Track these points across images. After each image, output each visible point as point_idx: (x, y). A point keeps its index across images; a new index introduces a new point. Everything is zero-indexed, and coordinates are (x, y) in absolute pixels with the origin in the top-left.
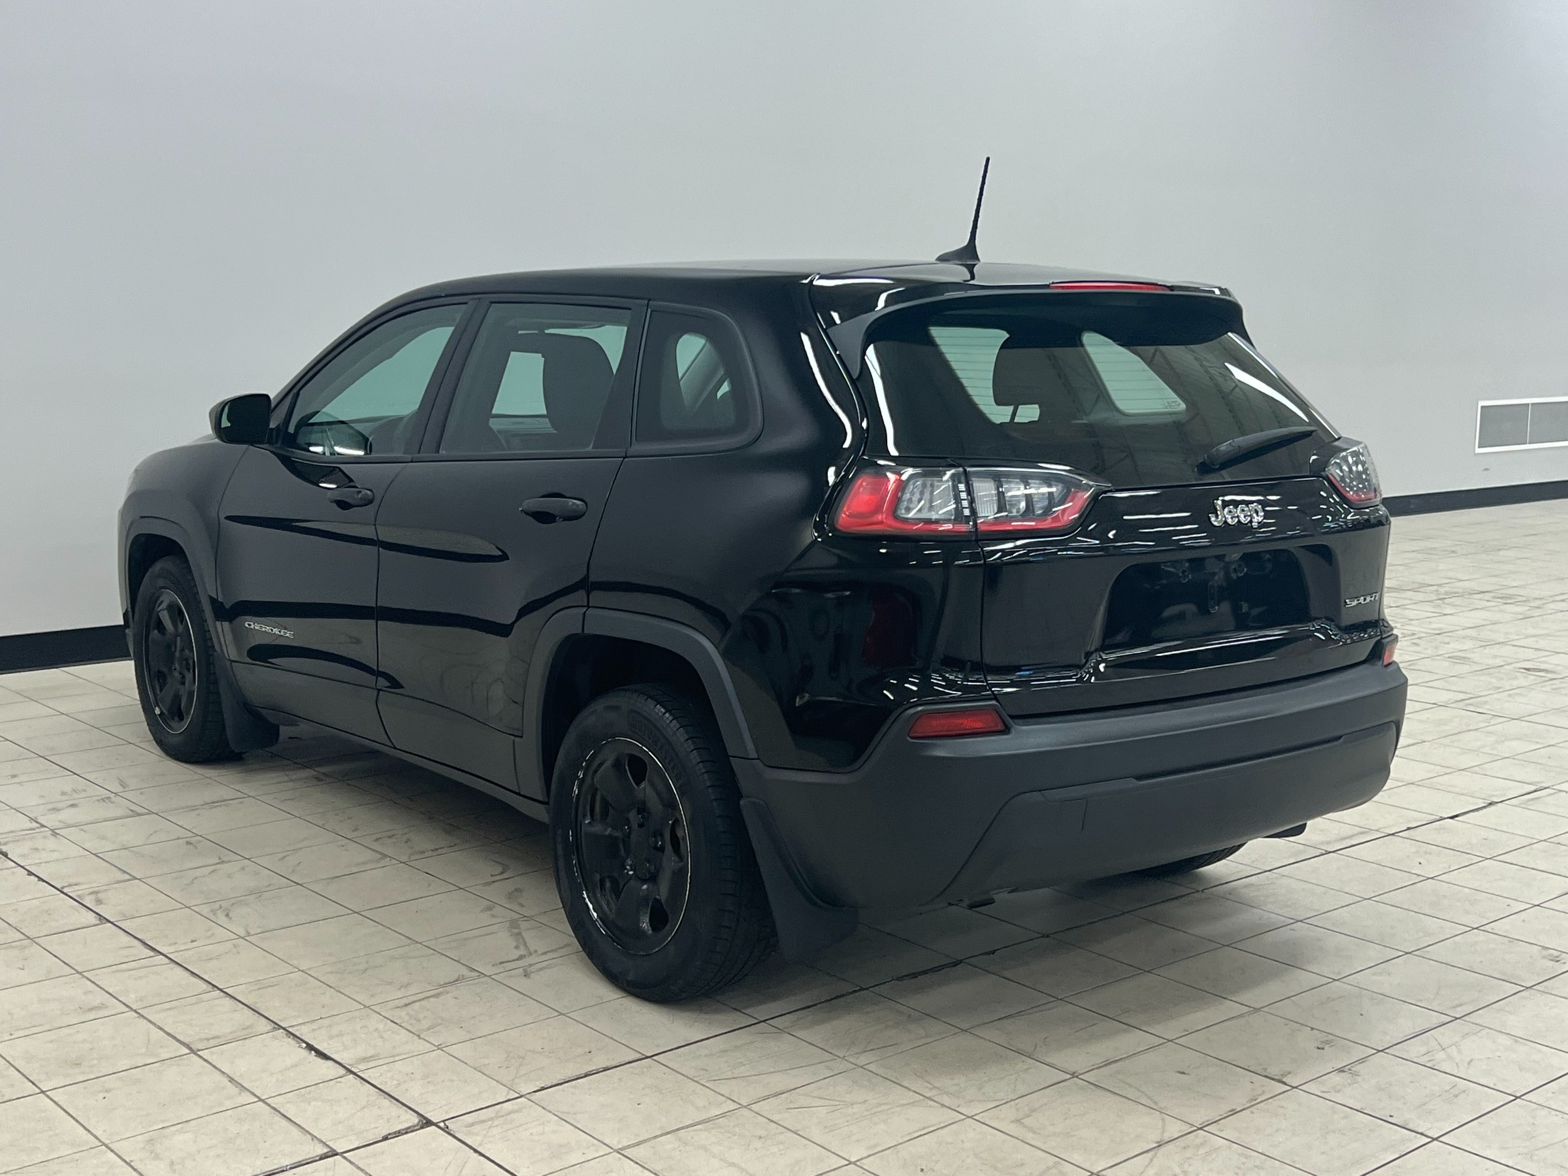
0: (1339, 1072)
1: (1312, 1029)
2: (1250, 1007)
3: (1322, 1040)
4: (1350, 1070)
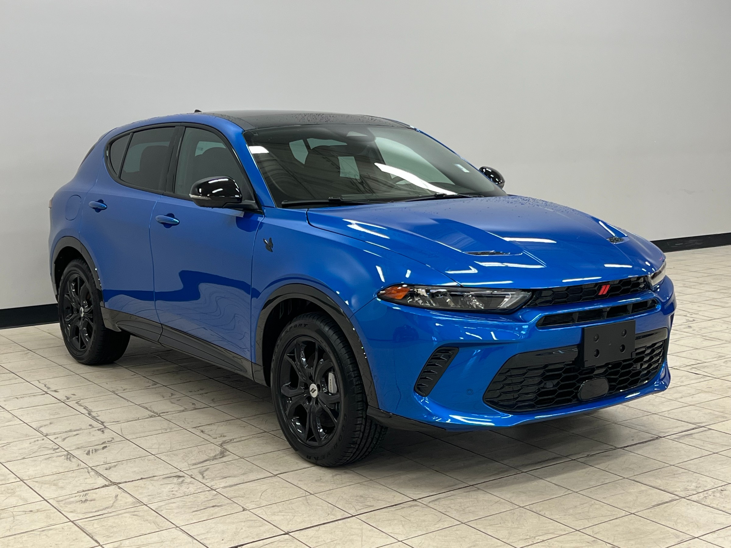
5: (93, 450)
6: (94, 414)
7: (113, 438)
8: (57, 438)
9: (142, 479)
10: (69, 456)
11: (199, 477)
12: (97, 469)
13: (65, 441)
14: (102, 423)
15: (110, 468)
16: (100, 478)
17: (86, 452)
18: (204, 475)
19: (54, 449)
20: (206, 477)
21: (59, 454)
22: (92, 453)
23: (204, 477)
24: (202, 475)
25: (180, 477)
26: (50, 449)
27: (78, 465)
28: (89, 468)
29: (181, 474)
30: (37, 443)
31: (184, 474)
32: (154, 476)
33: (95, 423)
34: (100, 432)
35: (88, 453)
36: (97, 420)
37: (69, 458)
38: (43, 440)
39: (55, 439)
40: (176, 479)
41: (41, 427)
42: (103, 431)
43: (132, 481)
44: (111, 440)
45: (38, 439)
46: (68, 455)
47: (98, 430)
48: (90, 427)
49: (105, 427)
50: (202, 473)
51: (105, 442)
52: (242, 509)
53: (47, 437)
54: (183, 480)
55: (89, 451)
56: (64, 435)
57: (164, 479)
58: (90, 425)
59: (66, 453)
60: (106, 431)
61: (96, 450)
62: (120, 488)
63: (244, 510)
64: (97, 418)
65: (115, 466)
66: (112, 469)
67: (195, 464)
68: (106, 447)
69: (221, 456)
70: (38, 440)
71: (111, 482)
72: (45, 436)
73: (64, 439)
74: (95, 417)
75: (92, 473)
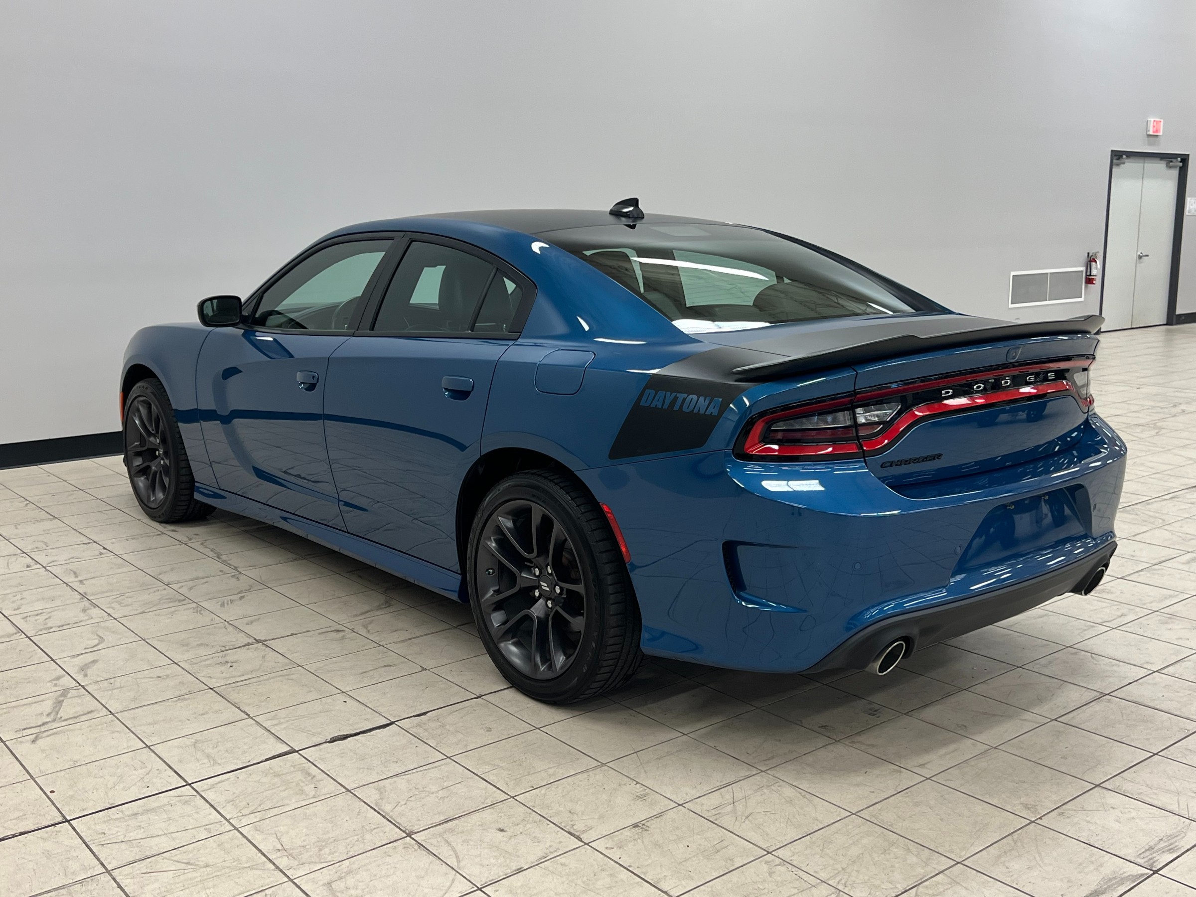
0: (634, 827)
1: (637, 783)
2: (600, 762)
3: (637, 794)
4: (643, 825)
5: (228, 601)
6: (224, 558)
7: (251, 586)
8: (182, 586)
9: (292, 635)
10: (199, 609)
11: (363, 632)
12: (236, 623)
13: (192, 591)
14: (236, 568)
15: (252, 622)
16: (242, 635)
17: (220, 603)
18: (369, 628)
19: (180, 601)
20: (371, 632)
21: (185, 607)
22: (228, 604)
23: (369, 631)
24: (367, 628)
25: (338, 631)
26: (175, 601)
27: (212, 620)
28: (226, 623)
29: (340, 628)
30: (157, 593)
31: (344, 628)
32: (307, 631)
33: (226, 569)
34: (234, 580)
35: (223, 605)
36: (229, 565)
37: (200, 611)
38: (165, 589)
39: (180, 588)
40: (334, 635)
41: (160, 574)
42: (238, 578)
43: (281, 637)
44: (249, 588)
45: (158, 588)
46: (198, 607)
47: (232, 576)
48: (222, 573)
49: (240, 573)
50: (365, 627)
51: (242, 591)
52: (421, 669)
53: (170, 586)
54: (344, 636)
55: (224, 603)
56: (191, 584)
57: (320, 634)
58: (221, 571)
59: (194, 605)
60: (242, 577)
61: (232, 601)
62: (267, 646)
63: (423, 669)
64: (229, 562)
65: (258, 619)
66: (254, 623)
67: (356, 616)
68: (243, 597)
69: (387, 606)
70: (158, 590)
71: (255, 639)
72: (167, 585)
73: (191, 588)
74: (225, 561)
75: (230, 629)
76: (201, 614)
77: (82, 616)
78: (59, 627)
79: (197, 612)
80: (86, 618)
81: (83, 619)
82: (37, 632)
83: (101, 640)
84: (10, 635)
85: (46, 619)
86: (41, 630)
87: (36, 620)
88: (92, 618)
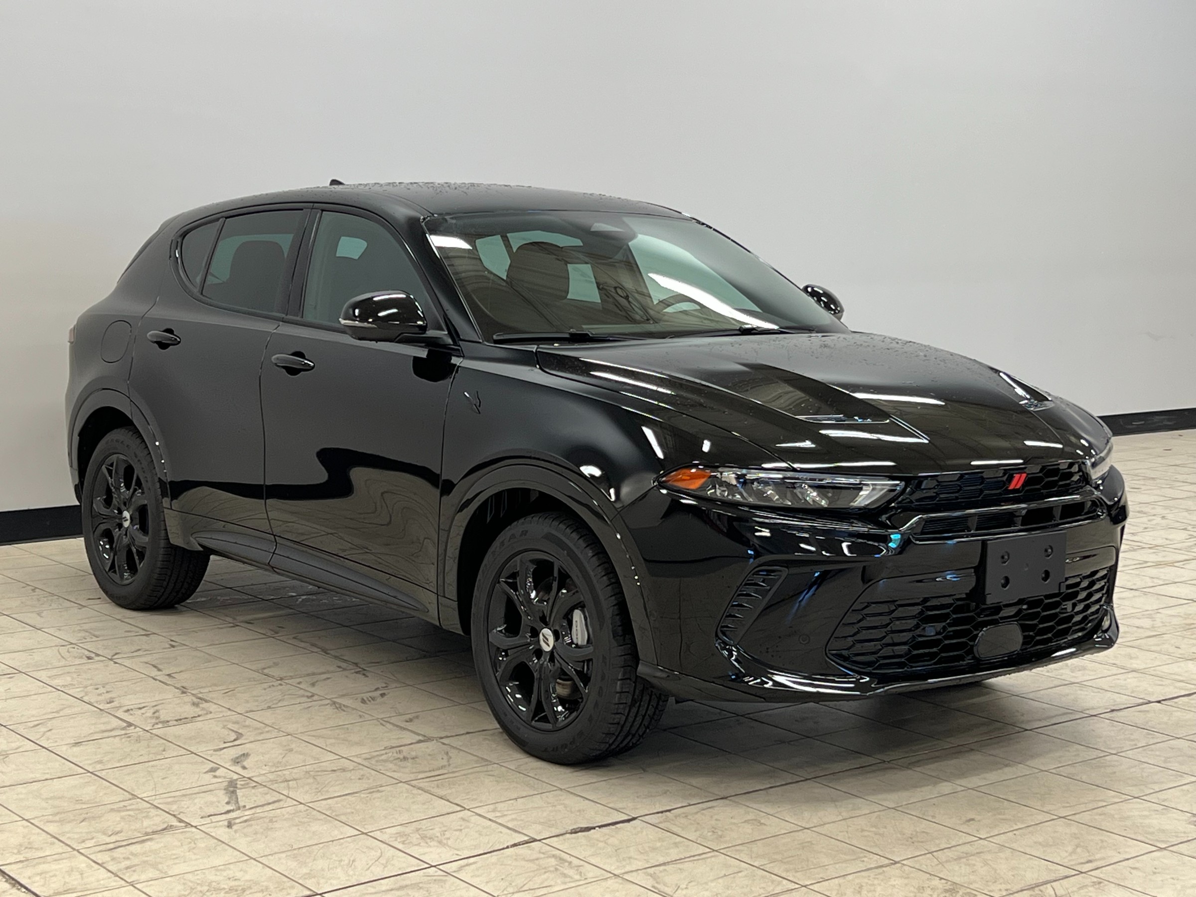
5: (368, 698)
17: (360, 700)
21: (318, 703)
22: (369, 701)
26: (302, 697)
35: (364, 702)
37: (340, 708)
42: (364, 674)
45: (271, 684)
46: (334, 703)
47: (357, 673)
48: (341, 669)
49: (365, 670)
51: (379, 688)
56: (310, 679)
58: (338, 667)
60: (369, 674)
61: (372, 698)
65: (417, 717)
70: (273, 686)
71: (424, 736)
73: (313, 684)
75: (389, 726)
76: (344, 711)
77: (198, 711)
78: (176, 720)
79: (337, 708)
80: (205, 712)
81: (200, 713)
82: (153, 726)
83: (239, 736)
84: (124, 729)
85: (154, 713)
86: (157, 724)
87: (143, 714)
88: (211, 713)
